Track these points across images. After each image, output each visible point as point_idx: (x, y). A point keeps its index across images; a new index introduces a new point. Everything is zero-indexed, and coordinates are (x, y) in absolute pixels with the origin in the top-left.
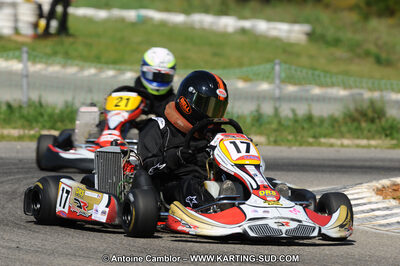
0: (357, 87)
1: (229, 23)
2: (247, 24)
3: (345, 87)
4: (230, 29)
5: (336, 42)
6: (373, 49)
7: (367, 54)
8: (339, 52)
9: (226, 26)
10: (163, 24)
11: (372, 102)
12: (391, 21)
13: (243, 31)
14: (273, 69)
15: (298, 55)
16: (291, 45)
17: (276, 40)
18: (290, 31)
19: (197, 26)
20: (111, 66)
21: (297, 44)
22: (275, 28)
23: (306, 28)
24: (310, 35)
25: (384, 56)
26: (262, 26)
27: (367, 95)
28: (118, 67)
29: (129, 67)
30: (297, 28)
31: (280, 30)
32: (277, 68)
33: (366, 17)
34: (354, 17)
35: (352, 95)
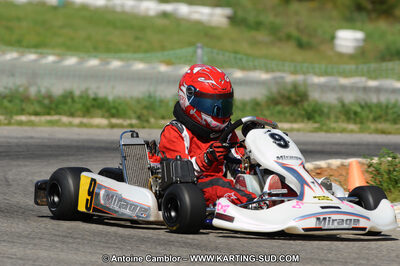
0: (279, 71)
1: (151, 7)
2: (168, 8)
3: (267, 70)
4: (152, 13)
5: (258, 26)
6: (295, 33)
7: (289, 37)
8: (262, 36)
9: (148, 9)
10: (85, 8)
11: (295, 86)
13: (165, 15)
14: (195, 52)
16: (213, 28)
17: (198, 23)
18: (211, 15)
19: (119, 9)
20: (33, 50)
21: (219, 28)
22: (197, 12)
23: (228, 11)
24: (232, 19)
25: (305, 39)
26: (183, 9)
27: (289, 78)
28: (40, 50)
30: (219, 11)
31: (202, 14)
32: (199, 51)
35: (275, 78)
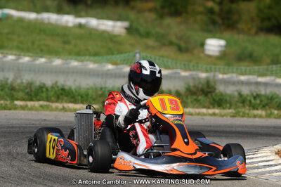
1: (69, 20)
2: (83, 21)
4: (70, 24)
5: (148, 35)
6: (173, 39)
7: (171, 43)
8: (151, 42)
9: (67, 22)
10: (21, 20)
12: (179, 19)
13: (80, 26)
14: (135, 56)
15: (120, 43)
16: (115, 36)
17: (104, 32)
18: (114, 27)
19: (46, 21)
21: (119, 36)
22: (103, 24)
23: (126, 24)
24: (129, 30)
25: (183, 45)
26: (93, 22)
29: (10, 52)
30: (119, 24)
31: (107, 25)
32: (138, 55)
33: (161, 16)
34: (153, 16)
